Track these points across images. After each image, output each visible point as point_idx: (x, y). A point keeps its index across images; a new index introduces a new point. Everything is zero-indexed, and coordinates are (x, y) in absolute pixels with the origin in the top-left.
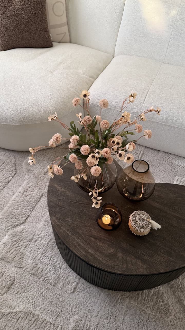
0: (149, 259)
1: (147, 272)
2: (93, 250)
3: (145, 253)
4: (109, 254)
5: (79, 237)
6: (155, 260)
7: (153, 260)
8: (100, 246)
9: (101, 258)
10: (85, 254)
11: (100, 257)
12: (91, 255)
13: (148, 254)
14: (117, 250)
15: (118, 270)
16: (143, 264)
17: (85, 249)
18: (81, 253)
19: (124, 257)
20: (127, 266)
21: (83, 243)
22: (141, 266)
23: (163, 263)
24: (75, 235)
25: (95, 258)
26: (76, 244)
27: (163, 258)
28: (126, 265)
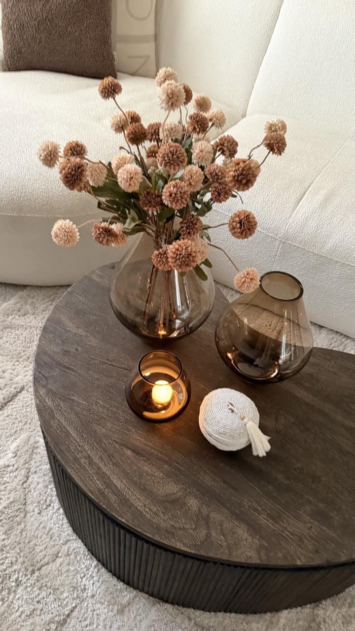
0: (270, 525)
1: (260, 559)
2: (124, 481)
3: (260, 509)
4: (166, 496)
5: (95, 444)
6: (286, 529)
7: (281, 529)
8: (145, 474)
9: (140, 504)
10: (101, 487)
11: (138, 500)
12: (117, 492)
13: (269, 512)
14: (188, 490)
15: (181, 542)
16: (251, 535)
17: (102, 476)
18: (90, 485)
19: (205, 510)
20: (208, 536)
21: (102, 460)
22: (246, 540)
23: (305, 541)
24: (85, 436)
25: (124, 501)
26: (83, 461)
27: (308, 529)
28: (204, 532)
